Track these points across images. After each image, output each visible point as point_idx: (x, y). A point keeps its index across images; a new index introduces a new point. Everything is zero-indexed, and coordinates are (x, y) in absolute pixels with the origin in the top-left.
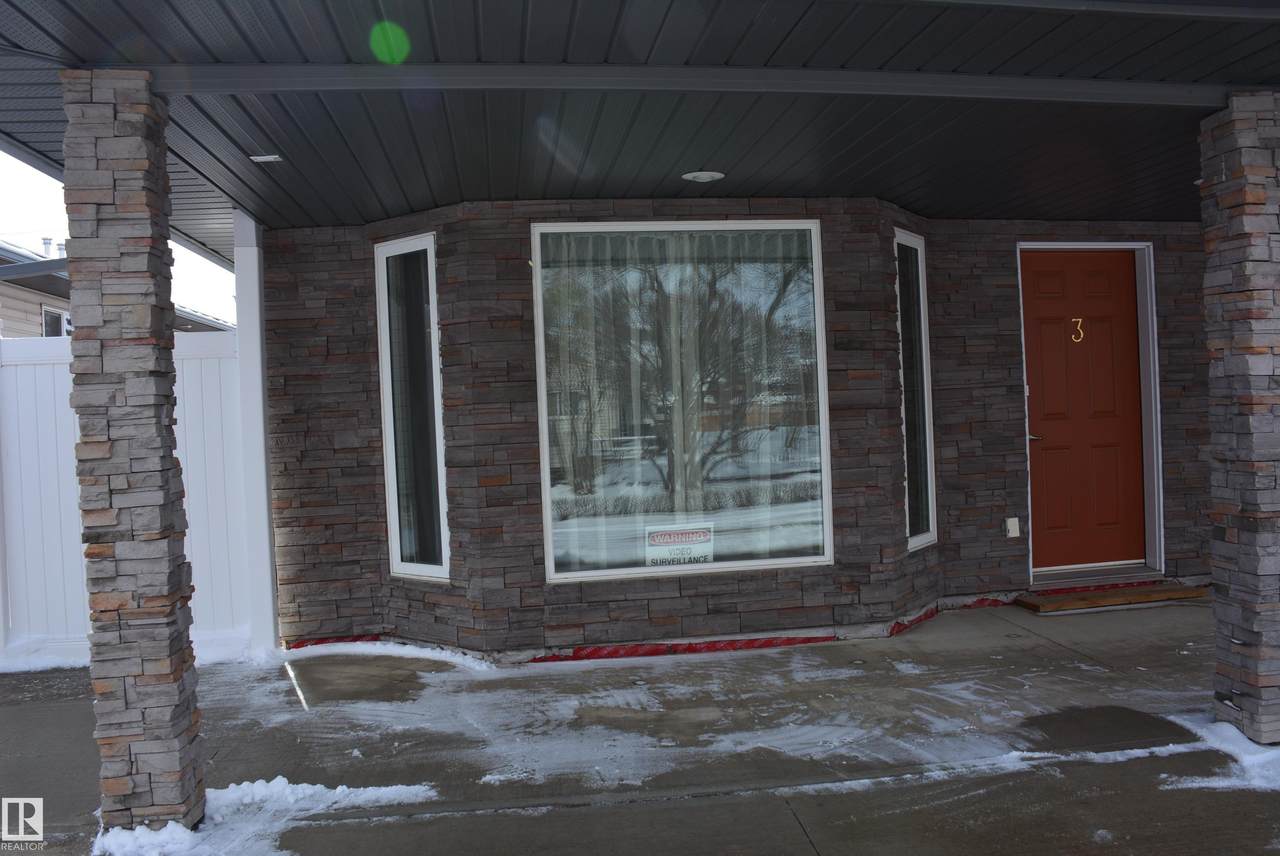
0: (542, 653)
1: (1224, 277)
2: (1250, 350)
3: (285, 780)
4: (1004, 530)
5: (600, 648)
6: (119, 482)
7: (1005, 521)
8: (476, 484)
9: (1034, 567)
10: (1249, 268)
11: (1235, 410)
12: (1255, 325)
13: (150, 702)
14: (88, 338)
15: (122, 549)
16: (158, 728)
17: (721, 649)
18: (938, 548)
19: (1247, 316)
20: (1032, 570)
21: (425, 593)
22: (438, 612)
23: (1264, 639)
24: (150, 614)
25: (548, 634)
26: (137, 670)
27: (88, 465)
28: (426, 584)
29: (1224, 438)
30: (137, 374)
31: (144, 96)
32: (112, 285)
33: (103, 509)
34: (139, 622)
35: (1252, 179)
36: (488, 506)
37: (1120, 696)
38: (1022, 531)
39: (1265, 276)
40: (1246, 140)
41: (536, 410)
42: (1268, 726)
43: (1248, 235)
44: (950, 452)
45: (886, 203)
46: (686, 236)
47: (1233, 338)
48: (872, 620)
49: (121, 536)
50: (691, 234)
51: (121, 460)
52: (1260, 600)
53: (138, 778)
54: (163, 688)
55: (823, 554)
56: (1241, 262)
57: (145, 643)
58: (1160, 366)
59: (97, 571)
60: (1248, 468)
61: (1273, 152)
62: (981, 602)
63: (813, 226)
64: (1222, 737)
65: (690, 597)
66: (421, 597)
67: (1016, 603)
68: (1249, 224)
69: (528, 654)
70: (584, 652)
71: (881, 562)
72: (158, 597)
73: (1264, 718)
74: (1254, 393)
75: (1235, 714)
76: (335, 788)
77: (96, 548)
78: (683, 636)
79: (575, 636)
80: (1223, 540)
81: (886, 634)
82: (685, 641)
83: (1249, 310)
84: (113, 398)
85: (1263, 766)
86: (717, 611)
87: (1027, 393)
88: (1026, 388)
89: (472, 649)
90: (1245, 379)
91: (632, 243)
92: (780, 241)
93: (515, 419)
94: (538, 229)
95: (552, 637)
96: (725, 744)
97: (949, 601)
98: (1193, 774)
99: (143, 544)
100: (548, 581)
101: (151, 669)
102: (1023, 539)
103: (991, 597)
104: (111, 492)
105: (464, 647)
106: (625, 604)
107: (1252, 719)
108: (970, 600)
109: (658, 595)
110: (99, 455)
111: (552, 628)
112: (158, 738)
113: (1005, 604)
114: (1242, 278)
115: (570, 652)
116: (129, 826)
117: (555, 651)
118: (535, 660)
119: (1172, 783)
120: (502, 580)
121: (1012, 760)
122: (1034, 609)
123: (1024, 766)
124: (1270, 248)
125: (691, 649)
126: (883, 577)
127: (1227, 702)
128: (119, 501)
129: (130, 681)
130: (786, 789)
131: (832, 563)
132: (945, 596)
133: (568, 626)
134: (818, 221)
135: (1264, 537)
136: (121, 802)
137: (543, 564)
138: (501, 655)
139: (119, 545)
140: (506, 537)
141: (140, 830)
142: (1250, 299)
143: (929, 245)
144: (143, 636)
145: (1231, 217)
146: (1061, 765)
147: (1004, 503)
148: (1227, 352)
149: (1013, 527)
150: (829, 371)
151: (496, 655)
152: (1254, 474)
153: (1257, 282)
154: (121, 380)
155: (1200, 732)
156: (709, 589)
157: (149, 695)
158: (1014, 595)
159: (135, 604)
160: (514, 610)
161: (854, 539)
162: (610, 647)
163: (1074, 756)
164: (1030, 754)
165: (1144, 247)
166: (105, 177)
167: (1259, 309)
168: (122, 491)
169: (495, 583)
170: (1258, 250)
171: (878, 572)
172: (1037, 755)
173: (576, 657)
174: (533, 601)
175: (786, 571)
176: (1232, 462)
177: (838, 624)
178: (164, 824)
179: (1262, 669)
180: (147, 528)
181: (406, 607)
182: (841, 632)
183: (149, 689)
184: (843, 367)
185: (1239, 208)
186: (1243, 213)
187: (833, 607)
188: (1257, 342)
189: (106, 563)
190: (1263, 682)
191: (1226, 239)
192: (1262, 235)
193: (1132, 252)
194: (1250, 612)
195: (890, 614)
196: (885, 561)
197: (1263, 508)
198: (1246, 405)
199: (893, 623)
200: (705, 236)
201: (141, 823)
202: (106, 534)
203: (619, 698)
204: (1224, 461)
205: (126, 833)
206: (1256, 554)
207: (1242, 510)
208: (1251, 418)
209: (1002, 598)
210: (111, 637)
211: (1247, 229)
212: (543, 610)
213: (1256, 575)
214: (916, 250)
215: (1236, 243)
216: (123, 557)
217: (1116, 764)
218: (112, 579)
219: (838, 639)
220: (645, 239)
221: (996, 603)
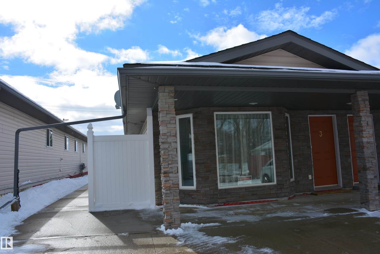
0: (217, 204)
1: (357, 124)
2: (363, 137)
3: (191, 223)
4: (308, 178)
5: (229, 203)
6: (170, 162)
7: (308, 176)
8: (203, 167)
9: (315, 186)
10: (362, 122)
11: (361, 148)
12: (364, 133)
13: (175, 204)
14: (164, 135)
15: (170, 175)
16: (177, 209)
17: (254, 203)
18: (295, 181)
19: (362, 131)
20: (314, 187)
21: (189, 192)
22: (193, 196)
23: (369, 191)
24: (175, 187)
25: (219, 200)
26: (173, 198)
27: (165, 159)
28: (190, 190)
29: (359, 154)
30: (174, 142)
31: (174, 91)
32: (169, 126)
33: (167, 167)
34: (173, 189)
35: (361, 106)
36: (206, 172)
37: (341, 206)
38: (312, 178)
39: (365, 123)
40: (360, 99)
41: (215, 152)
42: (371, 207)
43: (361, 116)
44: (296, 161)
45: (284, 108)
46: (243, 115)
47: (359, 135)
48: (285, 196)
49: (170, 173)
50: (244, 114)
51: (170, 158)
52: (368, 183)
53: (172, 219)
54: (178, 202)
55: (274, 182)
56: (360, 121)
57: (174, 193)
58: (339, 141)
59: (166, 179)
60: (364, 159)
61: (364, 102)
62: (304, 194)
63: (270, 113)
64: (363, 210)
65: (248, 191)
66: (188, 193)
67: (312, 194)
68: (361, 114)
69: (214, 205)
70: (226, 204)
71: (286, 184)
72: (176, 184)
73: (370, 206)
74: (364, 145)
75: (365, 206)
76: (201, 224)
77: (166, 175)
78: (246, 200)
79: (224, 200)
80: (360, 173)
81: (287, 199)
82: (247, 201)
83: (362, 130)
84: (169, 147)
85: (371, 214)
86: (253, 195)
87: (311, 148)
88: (311, 146)
89: (201, 204)
90: (362, 142)
91: (232, 116)
92: (262, 115)
93: (211, 154)
94: (215, 113)
95: (220, 201)
96: (269, 216)
97: (297, 194)
98: (359, 215)
99: (174, 174)
100: (218, 188)
101: (175, 198)
102: (312, 180)
103: (306, 193)
104: (168, 164)
105: (199, 204)
106: (234, 193)
107: (368, 207)
108: (301, 193)
109: (241, 191)
110: (166, 157)
111: (219, 199)
112: (176, 211)
113: (309, 194)
114: (361, 124)
115: (223, 204)
116: (171, 229)
117: (220, 204)
118: (216, 206)
119: (356, 217)
120: (209, 188)
121: (326, 215)
122: (316, 195)
123: (328, 216)
124: (365, 119)
125: (248, 203)
126: (286, 187)
127: (363, 204)
128: (170, 166)
129: (172, 200)
130: (286, 220)
131: (276, 184)
132: (296, 193)
133: (223, 198)
134: (271, 112)
135: (368, 172)
136: (169, 224)
137: (217, 185)
138: (209, 205)
139: (170, 174)
140: (210, 179)
141: (173, 229)
142: (362, 128)
143: (290, 116)
144: (174, 192)
145: (358, 113)
146: (335, 215)
147: (308, 172)
148: (358, 138)
149: (310, 177)
150: (274, 143)
151: (207, 205)
152: (365, 160)
153: (363, 125)
154: (170, 143)
155: (359, 210)
156: (251, 190)
157: (175, 203)
158: (311, 192)
159: (172, 186)
160: (212, 195)
161: (280, 179)
162: (231, 203)
163: (336, 214)
164: (328, 214)
165: (334, 116)
166: (167, 106)
167: (364, 129)
168: (170, 164)
169: (208, 189)
170: (363, 119)
171: (286, 186)
172: (330, 214)
173: (224, 205)
174: (216, 193)
175: (267, 186)
176: (361, 158)
177: (278, 197)
178: (177, 228)
179: (369, 196)
180: (175, 171)
181: (184, 196)
182: (278, 199)
183: (175, 202)
184: (277, 142)
185: (359, 111)
186: (360, 112)
187: (277, 193)
188: (364, 135)
189: (168, 178)
190: (370, 199)
191: (357, 117)
192: (364, 116)
193: (331, 117)
194: (366, 186)
195: (288, 195)
196: (287, 183)
197: (367, 166)
198: (363, 147)
199: (288, 197)
200: (247, 115)
201: (173, 228)
202: (168, 172)
203: (240, 211)
204: (359, 158)
205: (170, 230)
206: (367, 175)
207: (363, 167)
208: (364, 150)
209: (308, 193)
210: (168, 192)
211: (361, 115)
212: (217, 195)
213: (367, 179)
214: (288, 117)
215: (359, 118)
216: (171, 176)
217: (345, 215)
218: (168, 181)
219: (278, 201)
220: (235, 115)
221: (307, 194)
